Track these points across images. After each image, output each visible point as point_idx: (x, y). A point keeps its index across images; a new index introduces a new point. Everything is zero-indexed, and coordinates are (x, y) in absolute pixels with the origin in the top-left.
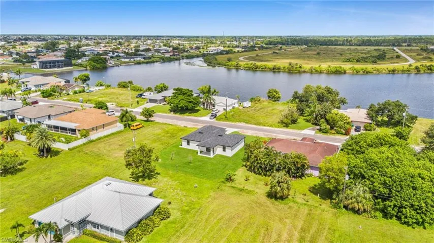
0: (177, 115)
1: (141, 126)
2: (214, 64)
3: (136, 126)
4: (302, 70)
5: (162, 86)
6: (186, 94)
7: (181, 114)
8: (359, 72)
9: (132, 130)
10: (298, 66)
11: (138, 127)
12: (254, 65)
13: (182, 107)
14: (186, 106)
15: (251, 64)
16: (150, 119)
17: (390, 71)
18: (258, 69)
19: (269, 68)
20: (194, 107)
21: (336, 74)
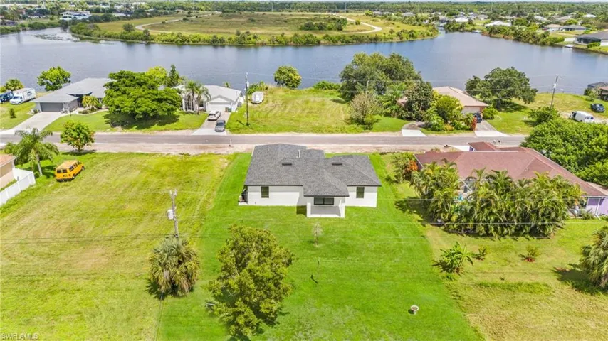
0: (134, 132)
1: (79, 167)
2: (99, 36)
3: (71, 169)
4: (260, 41)
5: (56, 72)
6: (145, 83)
7: (140, 128)
8: (337, 42)
9: (59, 181)
10: (251, 36)
11: (76, 171)
12: (178, 36)
13: (145, 114)
14: (153, 110)
15: (173, 34)
16: (86, 148)
17: (371, 40)
18: (186, 43)
19: (205, 41)
20: (172, 109)
21: (308, 46)
